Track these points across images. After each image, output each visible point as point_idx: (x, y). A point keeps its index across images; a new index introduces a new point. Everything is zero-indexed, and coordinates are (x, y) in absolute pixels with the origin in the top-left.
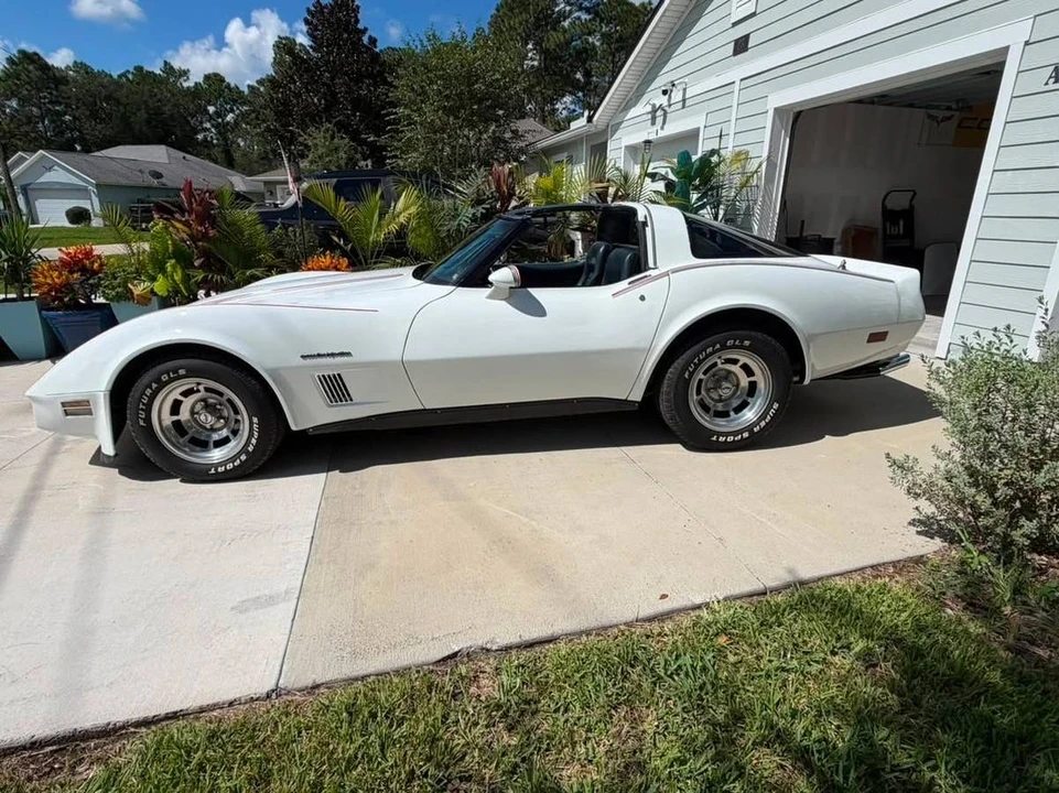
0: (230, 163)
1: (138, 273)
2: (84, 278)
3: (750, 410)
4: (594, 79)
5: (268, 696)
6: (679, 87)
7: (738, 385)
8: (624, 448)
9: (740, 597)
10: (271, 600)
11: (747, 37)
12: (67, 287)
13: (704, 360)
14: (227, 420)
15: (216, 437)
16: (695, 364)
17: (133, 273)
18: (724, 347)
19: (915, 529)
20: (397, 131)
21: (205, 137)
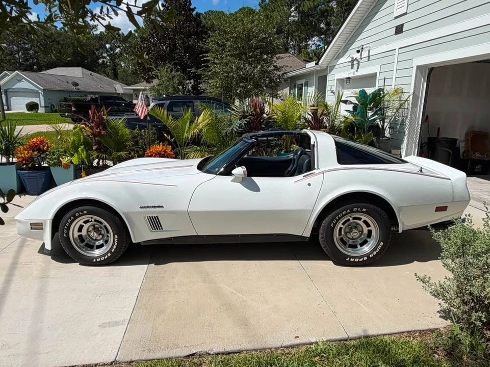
0: (115, 76)
1: (65, 152)
2: (39, 154)
3: (367, 246)
4: (332, 27)
5: (111, 364)
6: (365, 50)
7: (362, 231)
8: (301, 262)
9: (335, 341)
10: (116, 324)
11: (402, 25)
12: (31, 159)
13: (341, 217)
14: (103, 235)
15: (97, 243)
16: (336, 219)
17: (63, 152)
18: (352, 211)
19: (440, 315)
20: (207, 66)
21: (103, 61)
